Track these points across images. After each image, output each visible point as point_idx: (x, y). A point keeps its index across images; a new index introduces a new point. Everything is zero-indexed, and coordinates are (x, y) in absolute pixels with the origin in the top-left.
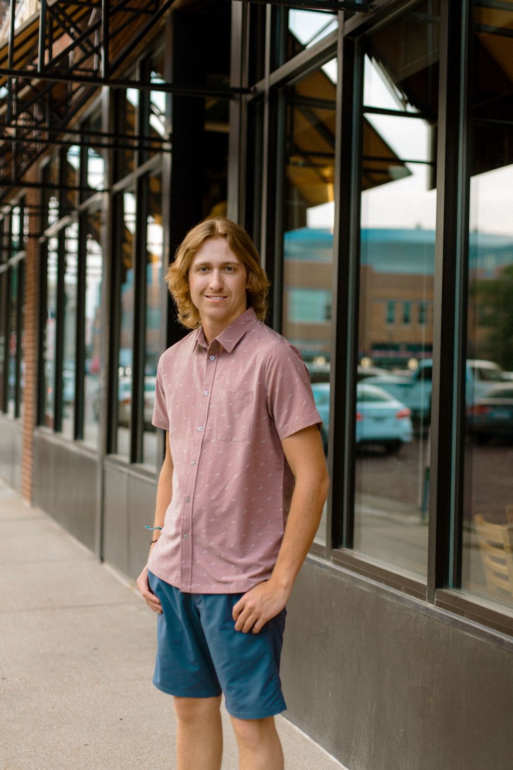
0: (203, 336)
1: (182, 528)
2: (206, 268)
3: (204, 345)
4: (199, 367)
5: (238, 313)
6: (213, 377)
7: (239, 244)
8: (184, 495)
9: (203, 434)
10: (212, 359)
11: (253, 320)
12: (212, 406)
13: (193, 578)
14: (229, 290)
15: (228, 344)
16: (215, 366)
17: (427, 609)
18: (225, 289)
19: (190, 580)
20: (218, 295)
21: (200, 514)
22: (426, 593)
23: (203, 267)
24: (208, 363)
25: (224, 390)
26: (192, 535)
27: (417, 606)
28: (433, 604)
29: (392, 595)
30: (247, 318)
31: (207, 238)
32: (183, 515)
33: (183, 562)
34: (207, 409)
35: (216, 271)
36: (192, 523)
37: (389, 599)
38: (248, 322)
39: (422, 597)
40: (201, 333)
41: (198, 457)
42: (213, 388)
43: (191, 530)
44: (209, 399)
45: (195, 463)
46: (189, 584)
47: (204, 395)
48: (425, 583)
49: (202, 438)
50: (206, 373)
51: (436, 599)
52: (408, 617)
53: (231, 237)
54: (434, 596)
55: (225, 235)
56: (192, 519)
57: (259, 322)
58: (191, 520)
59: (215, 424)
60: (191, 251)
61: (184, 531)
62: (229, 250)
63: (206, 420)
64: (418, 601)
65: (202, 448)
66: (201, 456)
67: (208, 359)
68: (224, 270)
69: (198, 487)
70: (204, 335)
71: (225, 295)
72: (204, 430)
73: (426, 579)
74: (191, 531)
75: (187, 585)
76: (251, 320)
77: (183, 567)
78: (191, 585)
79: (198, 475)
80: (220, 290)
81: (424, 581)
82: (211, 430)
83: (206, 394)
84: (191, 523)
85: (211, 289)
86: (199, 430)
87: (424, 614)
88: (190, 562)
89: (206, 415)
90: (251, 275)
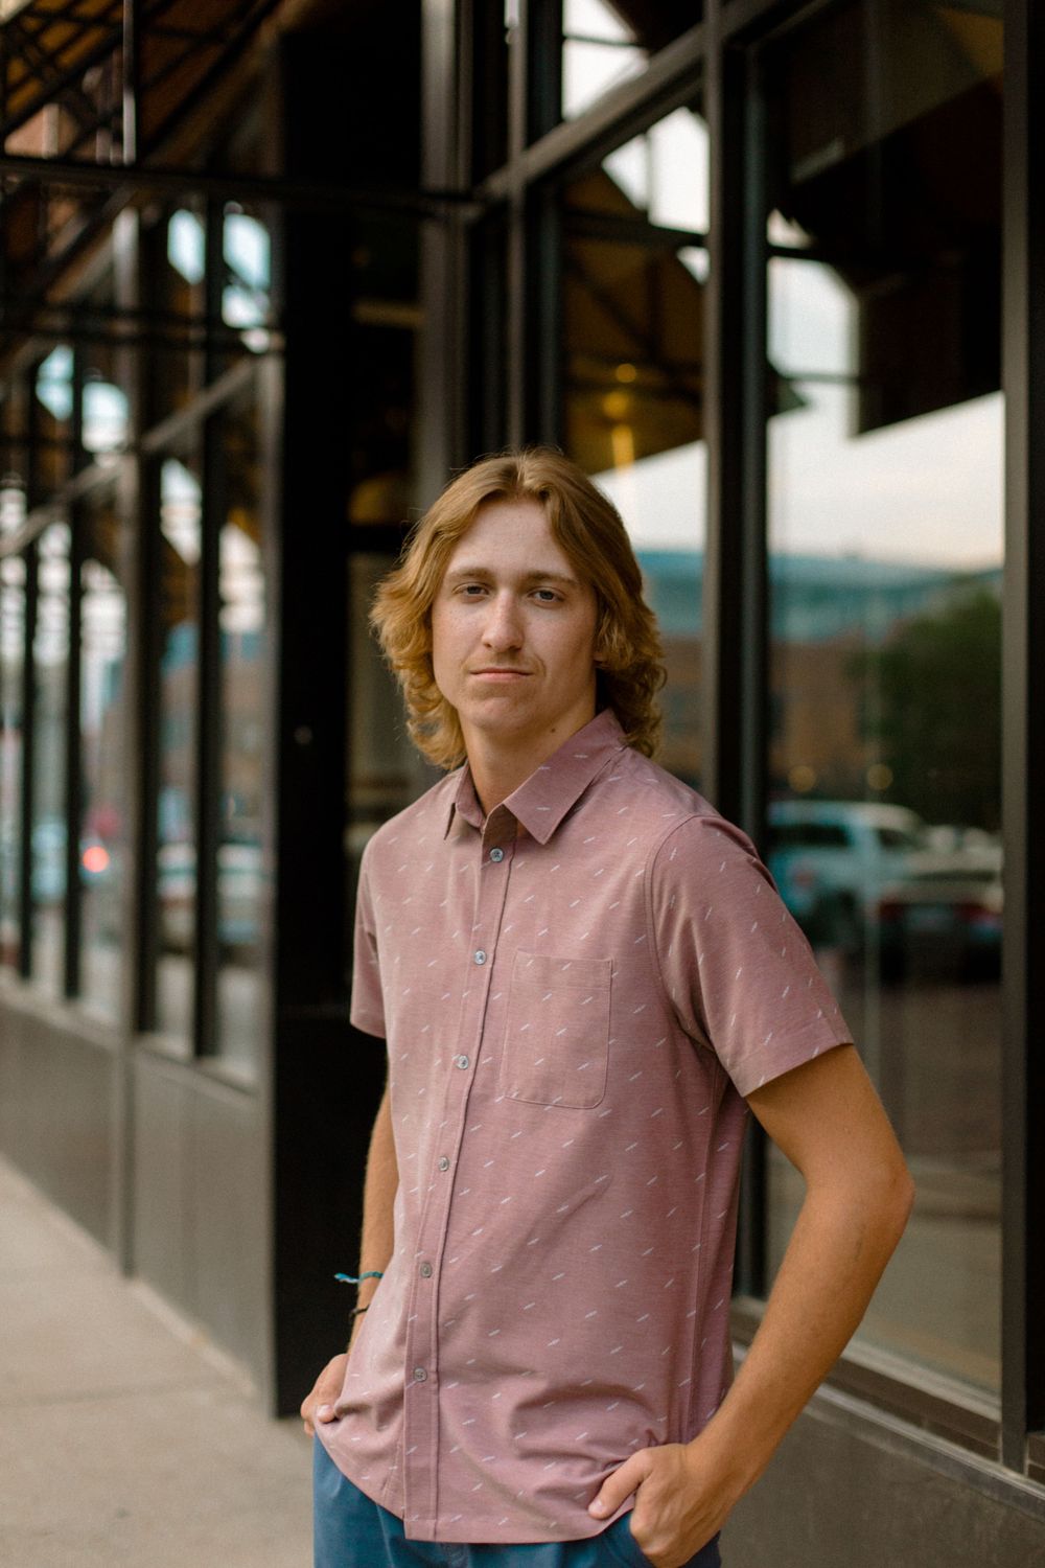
0: (471, 791)
1: (410, 1350)
2: (480, 585)
3: (474, 820)
4: (461, 880)
5: (566, 727)
6: (499, 911)
7: (580, 525)
8: (416, 1256)
9: (471, 1078)
10: (495, 860)
11: (611, 747)
12: (495, 997)
13: (441, 1496)
14: (538, 657)
15: (538, 818)
16: (505, 877)
17: (1004, 1488)
18: (527, 651)
19: (432, 1503)
20: (506, 666)
21: (459, 1315)
22: (995, 1441)
23: (472, 582)
24: (484, 870)
25: (529, 955)
26: (437, 1371)
27: (974, 1477)
28: (1021, 1471)
29: (896, 1437)
30: (597, 743)
31: (490, 500)
32: (413, 1315)
33: (412, 1450)
34: (483, 1005)
35: (504, 595)
36: (437, 1336)
37: (885, 1446)
38: (595, 753)
39: (987, 1452)
40: (463, 784)
41: (457, 1146)
42: (500, 942)
43: (434, 1355)
44: (487, 976)
45: (447, 1164)
46: (432, 1514)
47: (476, 964)
48: (994, 1413)
49: (466, 1090)
50: (481, 897)
51: (1028, 1462)
52: (947, 1501)
53: (558, 503)
54: (1021, 1453)
55: (542, 496)
56: (437, 1326)
57: (629, 752)
58: (433, 1329)
59: (505, 1053)
60: (445, 536)
61: (414, 1357)
62: (549, 538)
63: (478, 1037)
64: (973, 1459)
65: (465, 1120)
66: (464, 1144)
67: (486, 857)
68: (532, 595)
69: (454, 1236)
70: (474, 787)
71: (524, 668)
72: (473, 1066)
73: (998, 1402)
74: (434, 1361)
75: (425, 1518)
76: (602, 750)
77: (413, 1464)
78: (436, 1517)
79: (455, 1201)
80: (512, 651)
81: (990, 1409)
82: (493, 1069)
83: (480, 961)
84: (433, 1337)
85: (488, 646)
86: (460, 1065)
87: (996, 1497)
88: (434, 1449)
89: (480, 1024)
90: (606, 621)
